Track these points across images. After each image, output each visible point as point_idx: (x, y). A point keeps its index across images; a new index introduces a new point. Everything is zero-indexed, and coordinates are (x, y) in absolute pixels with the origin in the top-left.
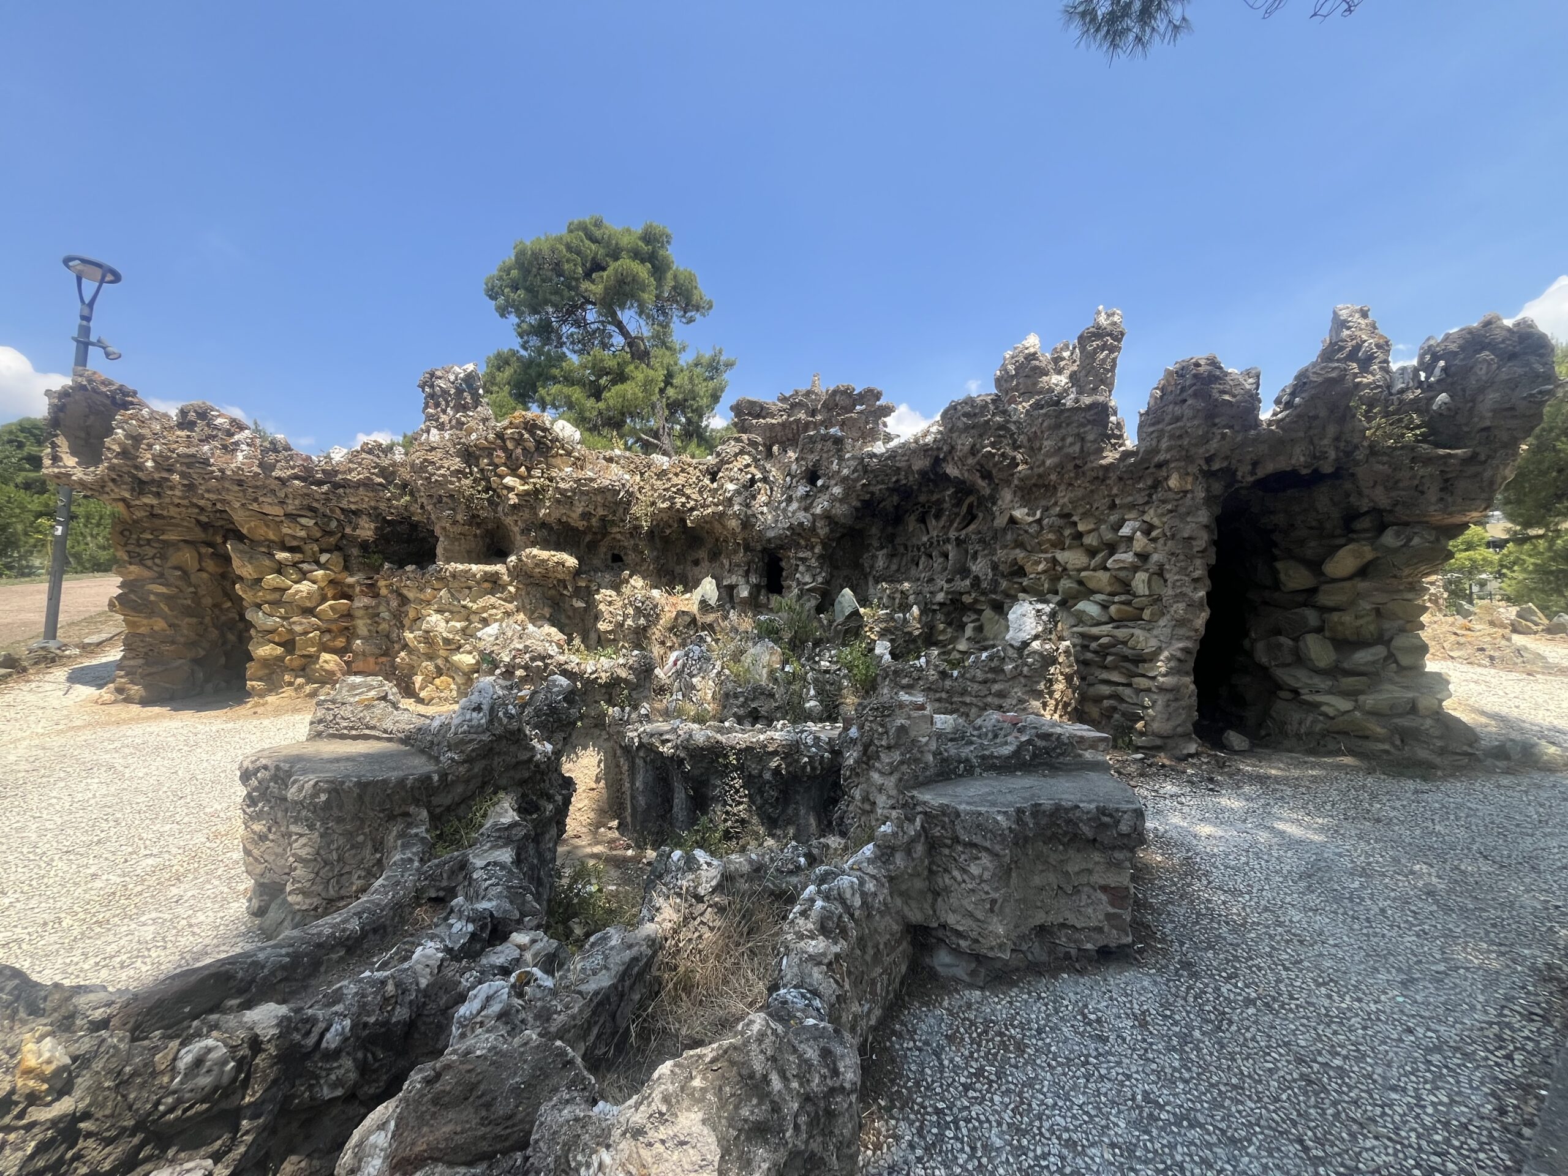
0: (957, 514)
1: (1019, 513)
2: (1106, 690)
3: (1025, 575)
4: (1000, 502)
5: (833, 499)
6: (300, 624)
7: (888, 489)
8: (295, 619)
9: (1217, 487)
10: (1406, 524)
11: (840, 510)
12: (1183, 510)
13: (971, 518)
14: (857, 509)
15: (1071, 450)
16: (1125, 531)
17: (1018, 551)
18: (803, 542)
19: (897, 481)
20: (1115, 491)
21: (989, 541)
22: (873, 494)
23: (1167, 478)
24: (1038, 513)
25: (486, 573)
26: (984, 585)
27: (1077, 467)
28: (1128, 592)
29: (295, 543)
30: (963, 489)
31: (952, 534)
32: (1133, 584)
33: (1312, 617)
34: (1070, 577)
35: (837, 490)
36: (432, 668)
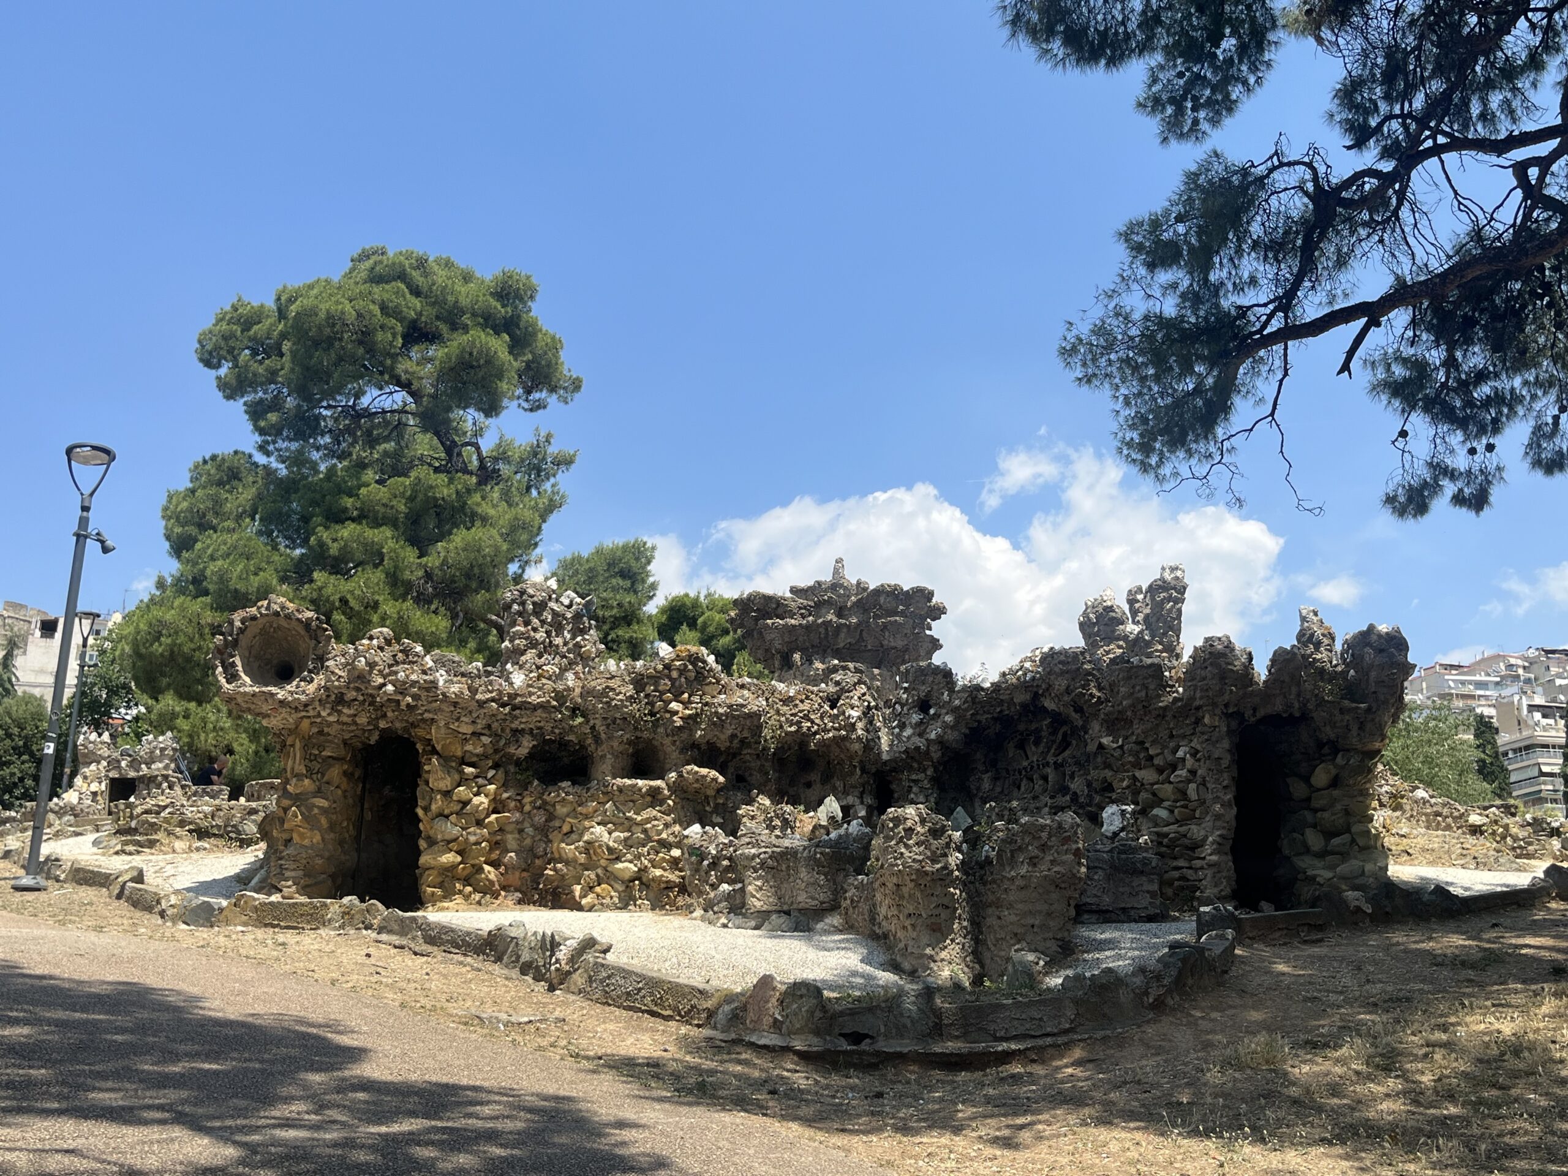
0: (1054, 742)
1: (1105, 741)
2: (1176, 874)
3: (1113, 791)
4: (1090, 732)
5: (945, 726)
6: (475, 834)
7: (993, 718)
8: (472, 829)
9: (1234, 724)
10: (1348, 750)
11: (951, 736)
12: (1214, 739)
13: (1065, 745)
14: (966, 735)
15: (1139, 695)
16: (1180, 754)
17: (1107, 771)
18: (915, 765)
19: (1001, 711)
20: (1171, 725)
21: (1083, 763)
22: (979, 722)
23: (1203, 717)
24: (1120, 740)
25: (651, 787)
26: (1082, 800)
27: (1144, 706)
28: (1185, 799)
29: (474, 759)
30: (1058, 720)
31: (1051, 759)
32: (1188, 792)
33: (1308, 816)
34: (1147, 790)
35: (948, 718)
36: (593, 876)
